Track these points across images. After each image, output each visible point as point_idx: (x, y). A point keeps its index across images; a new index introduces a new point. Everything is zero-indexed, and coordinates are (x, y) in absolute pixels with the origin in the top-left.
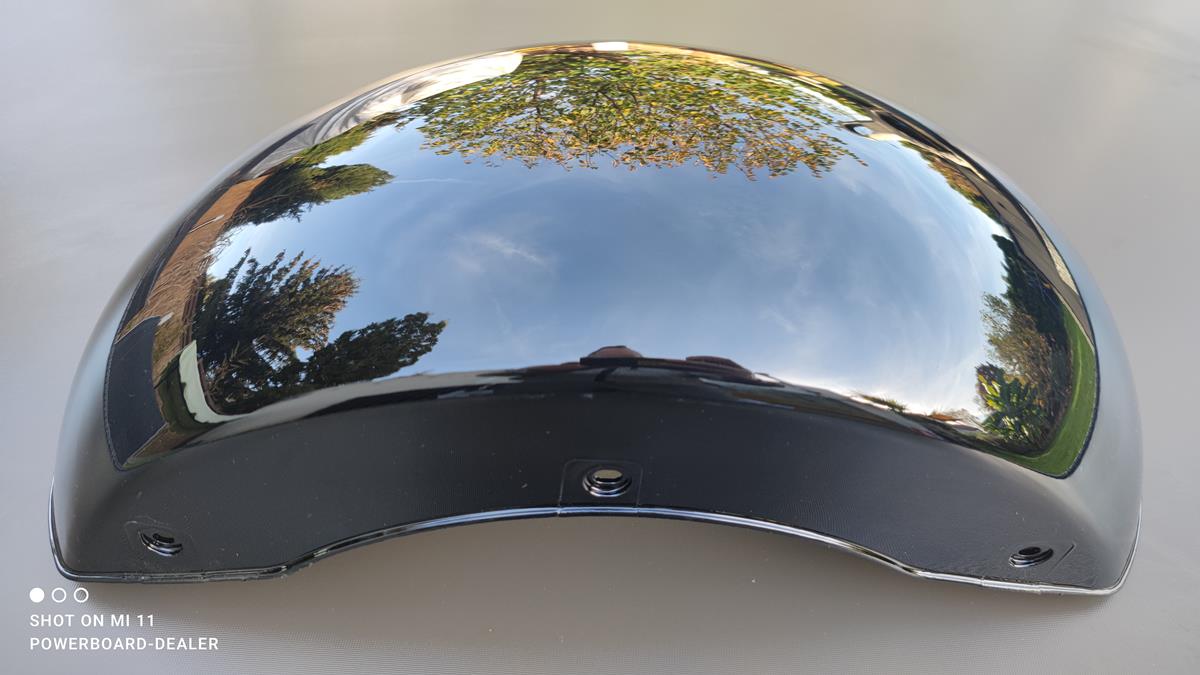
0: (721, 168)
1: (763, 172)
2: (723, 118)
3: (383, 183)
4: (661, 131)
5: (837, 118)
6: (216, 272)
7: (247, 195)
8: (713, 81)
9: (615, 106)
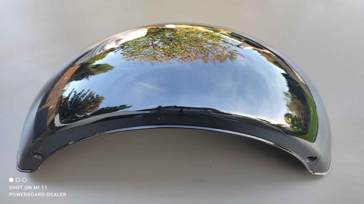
0: (206, 62)
1: (218, 62)
2: (204, 47)
3: (112, 69)
4: (188, 52)
5: (234, 44)
6: (66, 94)
7: (74, 71)
8: (200, 36)
9: (175, 45)
